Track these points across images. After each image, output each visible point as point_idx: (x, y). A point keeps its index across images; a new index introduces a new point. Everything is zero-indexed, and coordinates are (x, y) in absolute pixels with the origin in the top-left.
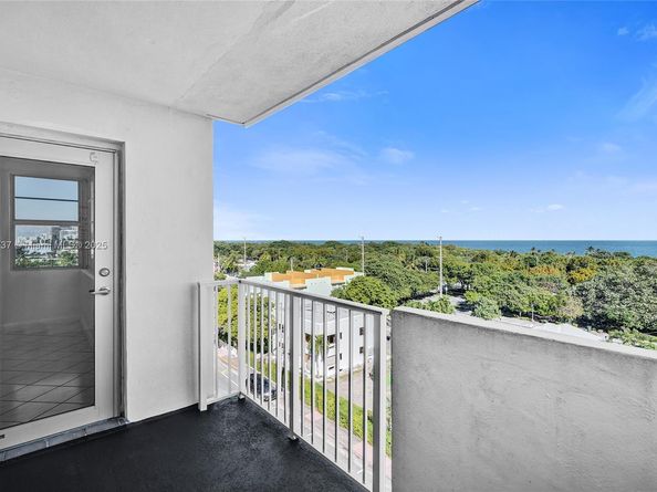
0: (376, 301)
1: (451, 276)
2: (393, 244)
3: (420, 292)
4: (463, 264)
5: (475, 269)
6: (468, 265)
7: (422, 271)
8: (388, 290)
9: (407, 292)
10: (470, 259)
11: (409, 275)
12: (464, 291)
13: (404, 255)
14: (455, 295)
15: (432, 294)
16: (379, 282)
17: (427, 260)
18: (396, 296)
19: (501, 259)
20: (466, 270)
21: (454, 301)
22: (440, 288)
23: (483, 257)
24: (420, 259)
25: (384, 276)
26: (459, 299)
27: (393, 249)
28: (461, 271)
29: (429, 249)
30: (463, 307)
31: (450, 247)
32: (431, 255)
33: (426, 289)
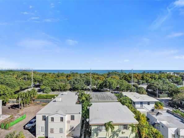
0: (3, 94)
1: (35, 81)
2: (11, 71)
3: (24, 88)
4: (39, 77)
5: (43, 78)
6: (41, 77)
7: (24, 80)
8: (9, 89)
9: (18, 89)
10: (41, 75)
11: (19, 82)
12: (40, 86)
13: (16, 75)
14: (37, 87)
15: (28, 88)
16: (4, 86)
17: (26, 76)
18: (14, 91)
19: (51, 75)
20: (40, 79)
21: (37, 89)
22: (32, 86)
23: (46, 75)
24: (23, 76)
25: (7, 84)
26: (38, 88)
27: (11, 73)
28: (39, 80)
29: (27, 73)
30: (39, 91)
31: (35, 72)
32: (27, 75)
33: (26, 86)
